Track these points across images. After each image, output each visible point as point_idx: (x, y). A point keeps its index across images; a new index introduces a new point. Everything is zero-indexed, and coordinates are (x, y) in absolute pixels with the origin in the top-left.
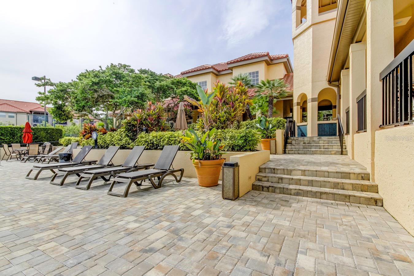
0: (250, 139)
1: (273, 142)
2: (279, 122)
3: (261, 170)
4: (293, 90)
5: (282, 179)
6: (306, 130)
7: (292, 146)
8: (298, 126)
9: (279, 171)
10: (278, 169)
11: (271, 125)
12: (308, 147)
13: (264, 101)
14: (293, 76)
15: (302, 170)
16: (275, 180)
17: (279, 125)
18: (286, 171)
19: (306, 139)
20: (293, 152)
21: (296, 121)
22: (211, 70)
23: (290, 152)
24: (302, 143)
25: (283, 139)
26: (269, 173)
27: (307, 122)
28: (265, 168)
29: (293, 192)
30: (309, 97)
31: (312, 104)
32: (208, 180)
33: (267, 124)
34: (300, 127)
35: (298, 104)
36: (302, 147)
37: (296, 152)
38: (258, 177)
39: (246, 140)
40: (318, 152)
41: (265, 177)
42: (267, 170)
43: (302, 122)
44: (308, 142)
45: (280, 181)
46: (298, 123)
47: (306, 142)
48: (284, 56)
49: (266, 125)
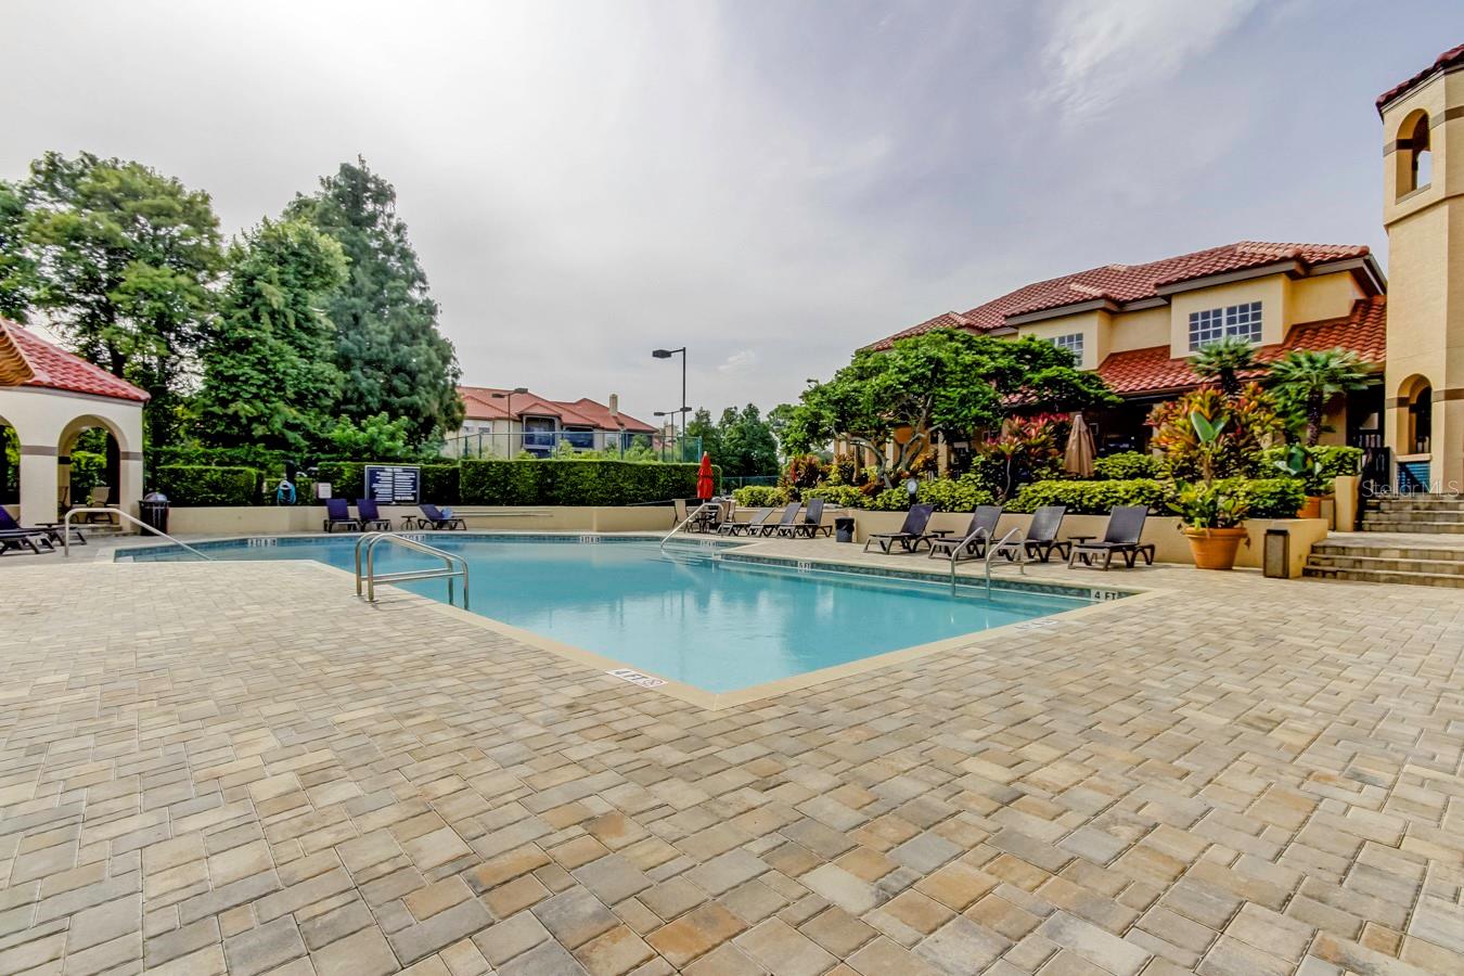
0: (1292, 497)
1: (1326, 505)
2: (1341, 458)
3: (1314, 549)
4: (1385, 362)
5: (1360, 561)
6: (1427, 474)
7: (1381, 515)
8: (1402, 466)
9: (1354, 552)
10: (1351, 549)
11: (1318, 464)
12: (1424, 517)
13: (1289, 399)
14: (1385, 306)
15: (1401, 550)
16: (1347, 563)
17: (1341, 464)
18: (1368, 551)
19: (1421, 499)
20: (1382, 527)
21: (1394, 450)
22: (1102, 304)
23: (1373, 528)
24: (1409, 507)
25: (1354, 496)
26: (1332, 554)
27: (1429, 452)
28: (1324, 547)
29: (1382, 578)
30: (1438, 385)
31: (1446, 405)
32: (1220, 559)
33: (1309, 463)
34: (1408, 466)
35: (1402, 402)
36: (1409, 517)
37: (1391, 528)
38: (1311, 560)
39: (1281, 500)
40: (1453, 529)
41: (1327, 559)
42: (1328, 550)
43: (1413, 450)
44: (1427, 505)
45: (1358, 565)
46: (1400, 455)
47: (1422, 506)
48: (1355, 252)
49: (1305, 465)
